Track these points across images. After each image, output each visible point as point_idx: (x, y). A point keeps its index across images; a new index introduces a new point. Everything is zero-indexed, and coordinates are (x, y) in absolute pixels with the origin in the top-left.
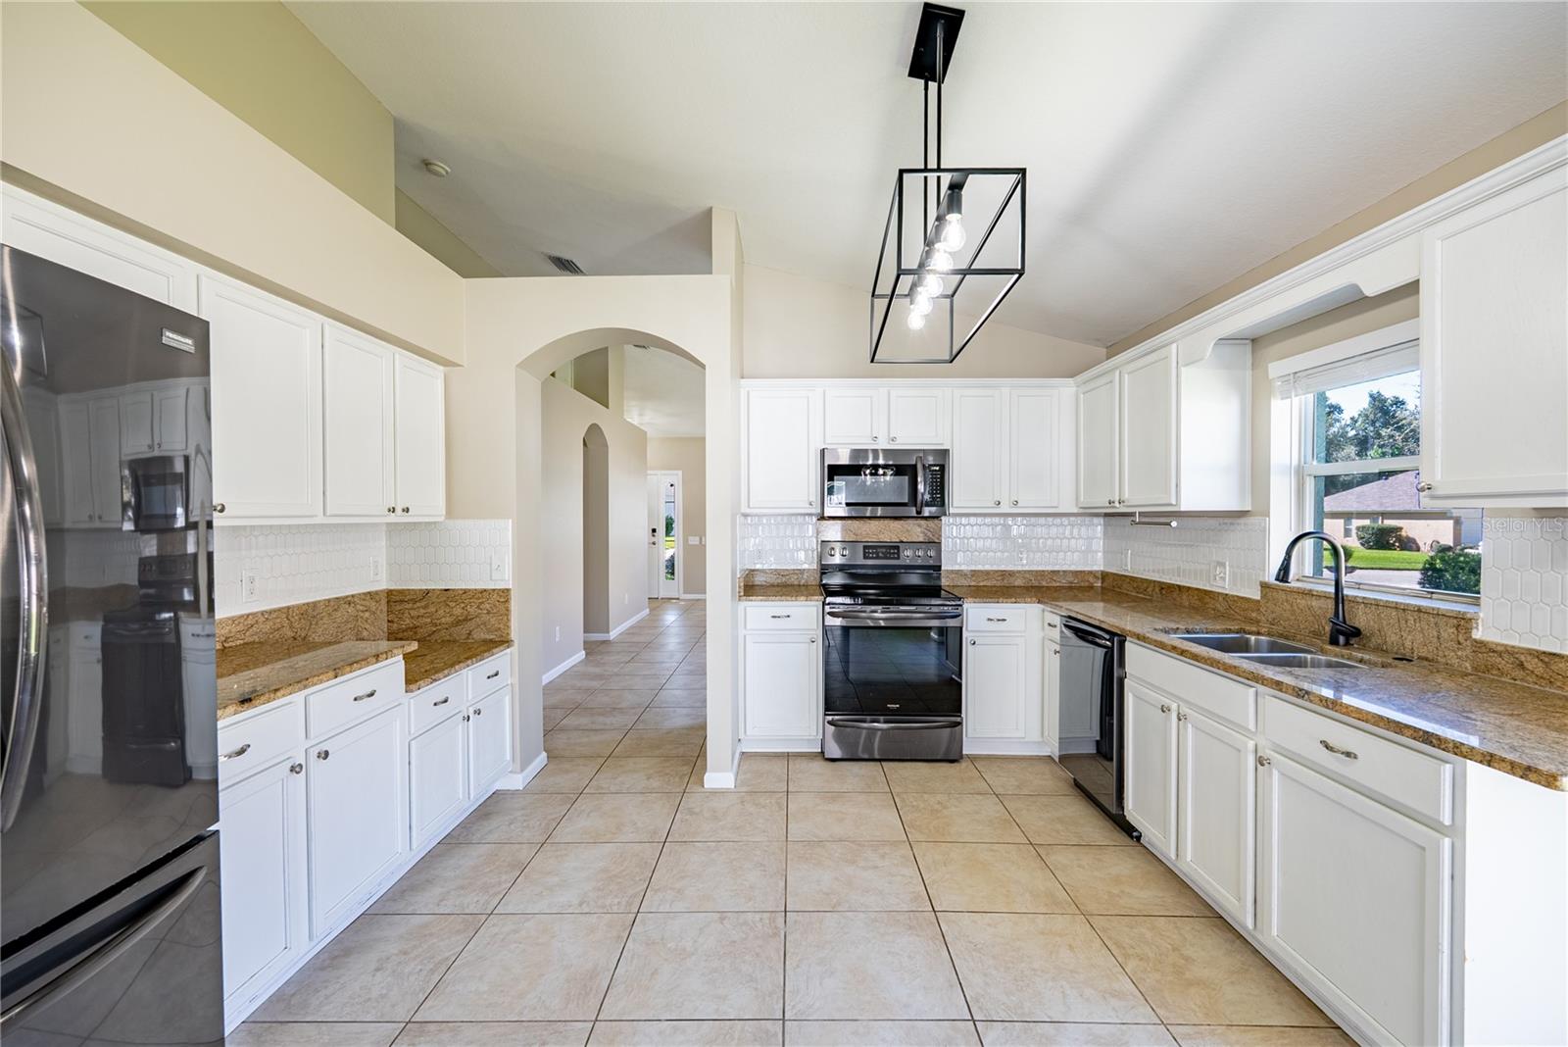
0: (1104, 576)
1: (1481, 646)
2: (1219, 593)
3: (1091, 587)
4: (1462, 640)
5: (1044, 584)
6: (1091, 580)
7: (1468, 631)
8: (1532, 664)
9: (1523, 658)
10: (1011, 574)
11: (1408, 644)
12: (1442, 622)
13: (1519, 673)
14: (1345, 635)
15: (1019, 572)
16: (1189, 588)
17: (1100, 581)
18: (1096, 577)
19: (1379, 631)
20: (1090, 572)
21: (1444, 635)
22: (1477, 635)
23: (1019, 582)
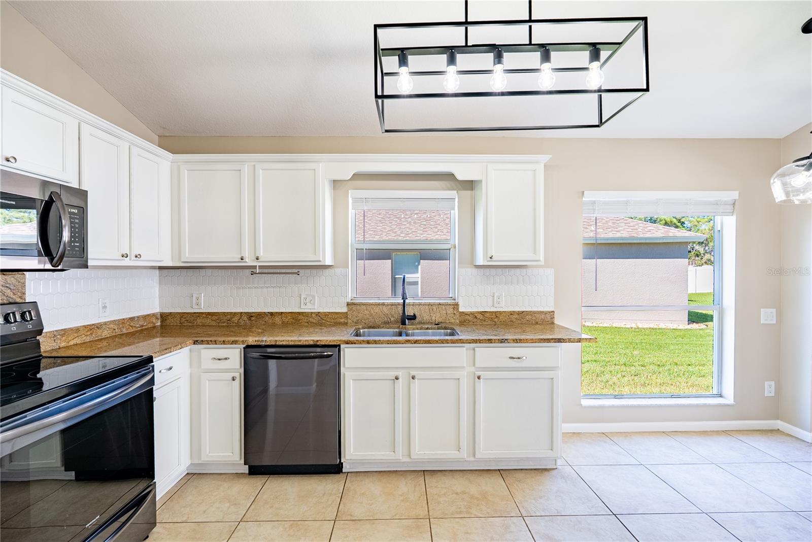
0: (164, 317)
1: (463, 314)
2: (312, 313)
3: (154, 327)
4: (455, 312)
5: (125, 331)
6: (154, 321)
7: (458, 309)
8: (479, 316)
9: (476, 315)
10: (98, 326)
11: (433, 318)
12: (447, 307)
13: (475, 320)
14: (406, 319)
15: (105, 323)
16: (282, 313)
17: (160, 321)
18: (157, 318)
19: (420, 315)
20: (154, 315)
21: (448, 312)
22: (461, 310)
23: (106, 333)
